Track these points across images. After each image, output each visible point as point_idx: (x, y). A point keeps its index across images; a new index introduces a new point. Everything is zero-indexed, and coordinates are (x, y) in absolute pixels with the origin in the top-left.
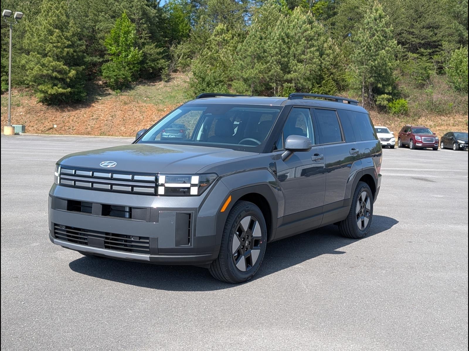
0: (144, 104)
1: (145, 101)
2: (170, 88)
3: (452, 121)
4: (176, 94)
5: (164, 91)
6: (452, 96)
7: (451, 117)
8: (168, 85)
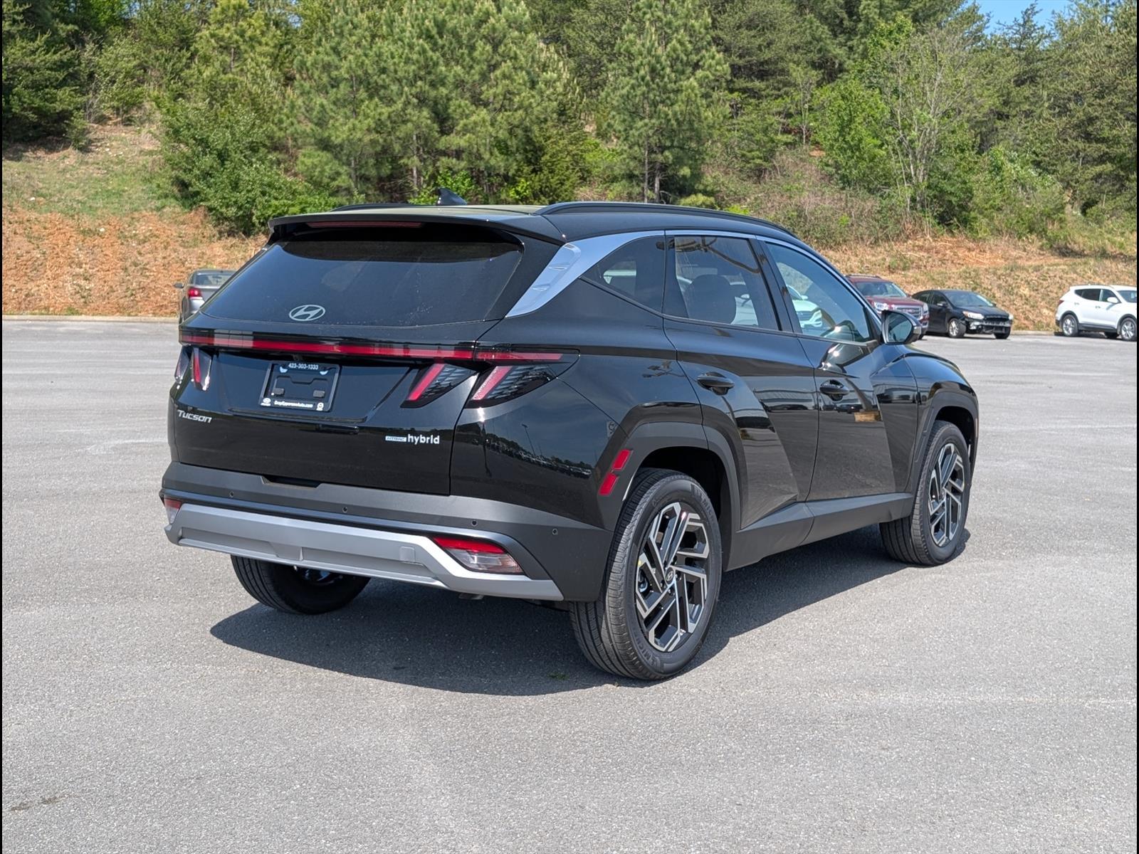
2: (99, 169)
3: (854, 263)
4: (120, 185)
5: (82, 176)
6: (841, 199)
7: (849, 252)
8: (90, 160)
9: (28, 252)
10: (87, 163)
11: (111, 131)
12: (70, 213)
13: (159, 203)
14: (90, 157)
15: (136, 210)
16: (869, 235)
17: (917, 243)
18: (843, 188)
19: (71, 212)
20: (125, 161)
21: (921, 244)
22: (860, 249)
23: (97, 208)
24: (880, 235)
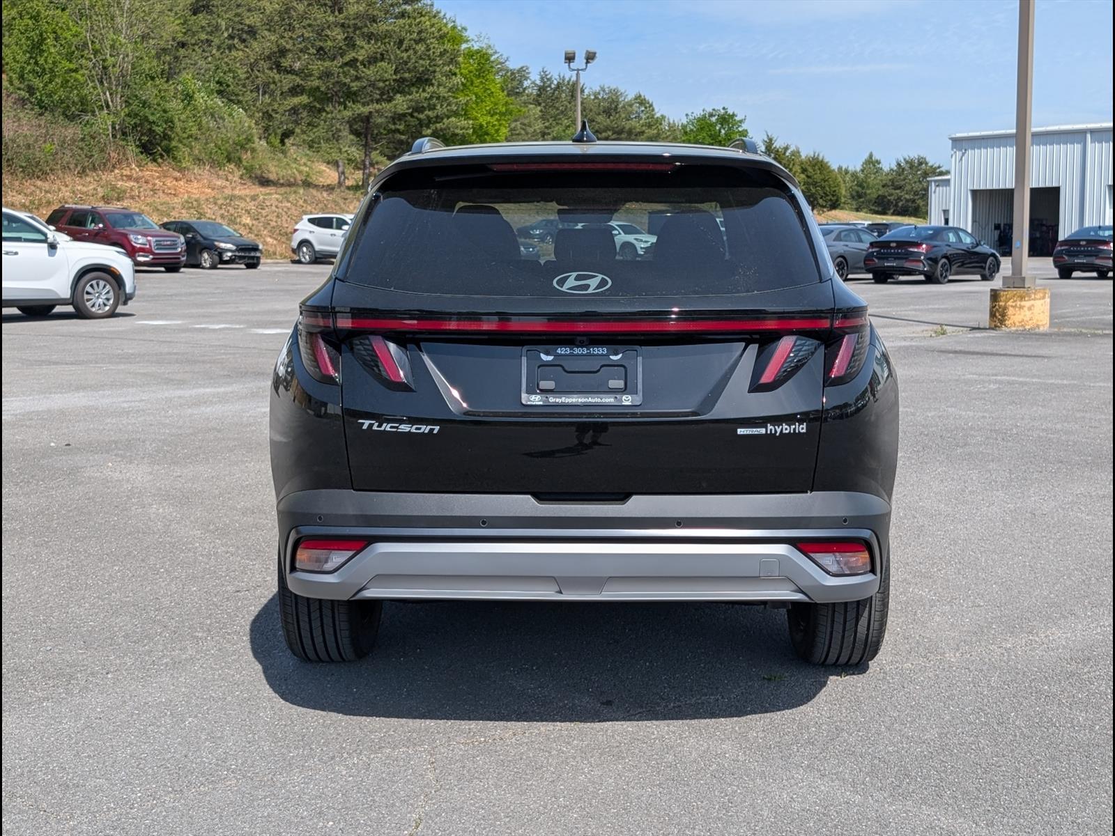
3: (66, 193)
6: (40, 126)
7: (58, 182)
16: (76, 165)
17: (125, 173)
18: (41, 115)
21: (129, 173)
22: (68, 179)
24: (86, 164)
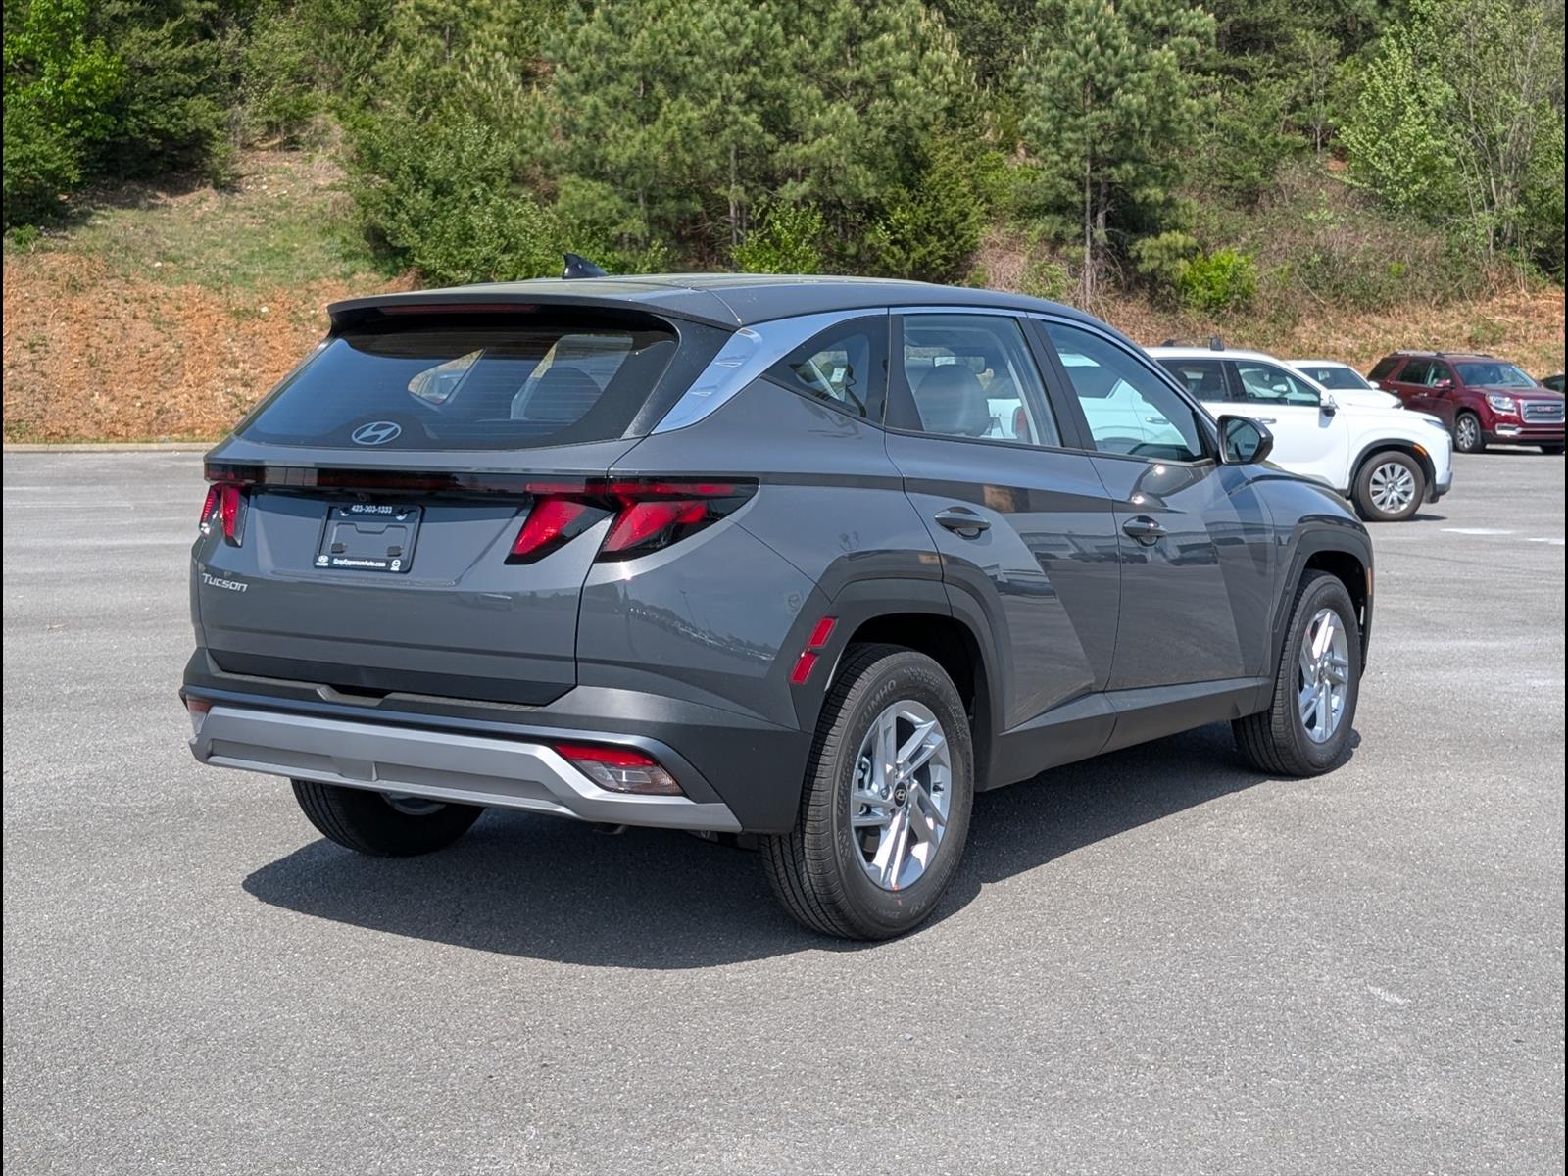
0: (161, 289)
1: (160, 276)
2: (254, 217)
3: (1414, 333)
4: (285, 240)
5: (228, 227)
6: (1386, 235)
7: (1404, 317)
8: (240, 204)
9: (155, 346)
10: (235, 208)
11: (268, 158)
12: (215, 284)
13: (346, 267)
14: (238, 200)
15: (312, 279)
17: (1508, 301)
18: (1390, 218)
19: (217, 284)
20: (291, 206)
21: (1514, 302)
22: (1420, 312)
23: (255, 277)
24: (1450, 290)
